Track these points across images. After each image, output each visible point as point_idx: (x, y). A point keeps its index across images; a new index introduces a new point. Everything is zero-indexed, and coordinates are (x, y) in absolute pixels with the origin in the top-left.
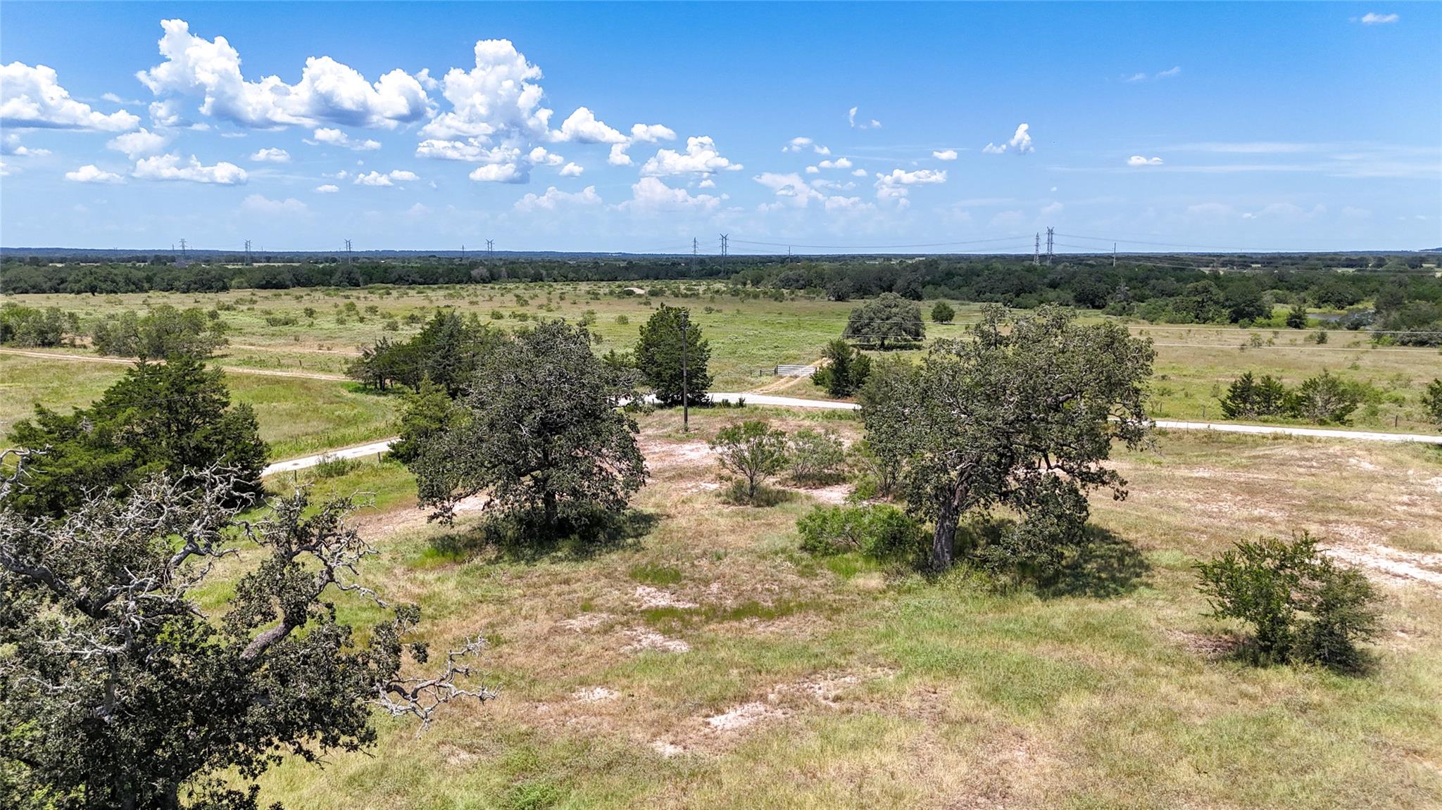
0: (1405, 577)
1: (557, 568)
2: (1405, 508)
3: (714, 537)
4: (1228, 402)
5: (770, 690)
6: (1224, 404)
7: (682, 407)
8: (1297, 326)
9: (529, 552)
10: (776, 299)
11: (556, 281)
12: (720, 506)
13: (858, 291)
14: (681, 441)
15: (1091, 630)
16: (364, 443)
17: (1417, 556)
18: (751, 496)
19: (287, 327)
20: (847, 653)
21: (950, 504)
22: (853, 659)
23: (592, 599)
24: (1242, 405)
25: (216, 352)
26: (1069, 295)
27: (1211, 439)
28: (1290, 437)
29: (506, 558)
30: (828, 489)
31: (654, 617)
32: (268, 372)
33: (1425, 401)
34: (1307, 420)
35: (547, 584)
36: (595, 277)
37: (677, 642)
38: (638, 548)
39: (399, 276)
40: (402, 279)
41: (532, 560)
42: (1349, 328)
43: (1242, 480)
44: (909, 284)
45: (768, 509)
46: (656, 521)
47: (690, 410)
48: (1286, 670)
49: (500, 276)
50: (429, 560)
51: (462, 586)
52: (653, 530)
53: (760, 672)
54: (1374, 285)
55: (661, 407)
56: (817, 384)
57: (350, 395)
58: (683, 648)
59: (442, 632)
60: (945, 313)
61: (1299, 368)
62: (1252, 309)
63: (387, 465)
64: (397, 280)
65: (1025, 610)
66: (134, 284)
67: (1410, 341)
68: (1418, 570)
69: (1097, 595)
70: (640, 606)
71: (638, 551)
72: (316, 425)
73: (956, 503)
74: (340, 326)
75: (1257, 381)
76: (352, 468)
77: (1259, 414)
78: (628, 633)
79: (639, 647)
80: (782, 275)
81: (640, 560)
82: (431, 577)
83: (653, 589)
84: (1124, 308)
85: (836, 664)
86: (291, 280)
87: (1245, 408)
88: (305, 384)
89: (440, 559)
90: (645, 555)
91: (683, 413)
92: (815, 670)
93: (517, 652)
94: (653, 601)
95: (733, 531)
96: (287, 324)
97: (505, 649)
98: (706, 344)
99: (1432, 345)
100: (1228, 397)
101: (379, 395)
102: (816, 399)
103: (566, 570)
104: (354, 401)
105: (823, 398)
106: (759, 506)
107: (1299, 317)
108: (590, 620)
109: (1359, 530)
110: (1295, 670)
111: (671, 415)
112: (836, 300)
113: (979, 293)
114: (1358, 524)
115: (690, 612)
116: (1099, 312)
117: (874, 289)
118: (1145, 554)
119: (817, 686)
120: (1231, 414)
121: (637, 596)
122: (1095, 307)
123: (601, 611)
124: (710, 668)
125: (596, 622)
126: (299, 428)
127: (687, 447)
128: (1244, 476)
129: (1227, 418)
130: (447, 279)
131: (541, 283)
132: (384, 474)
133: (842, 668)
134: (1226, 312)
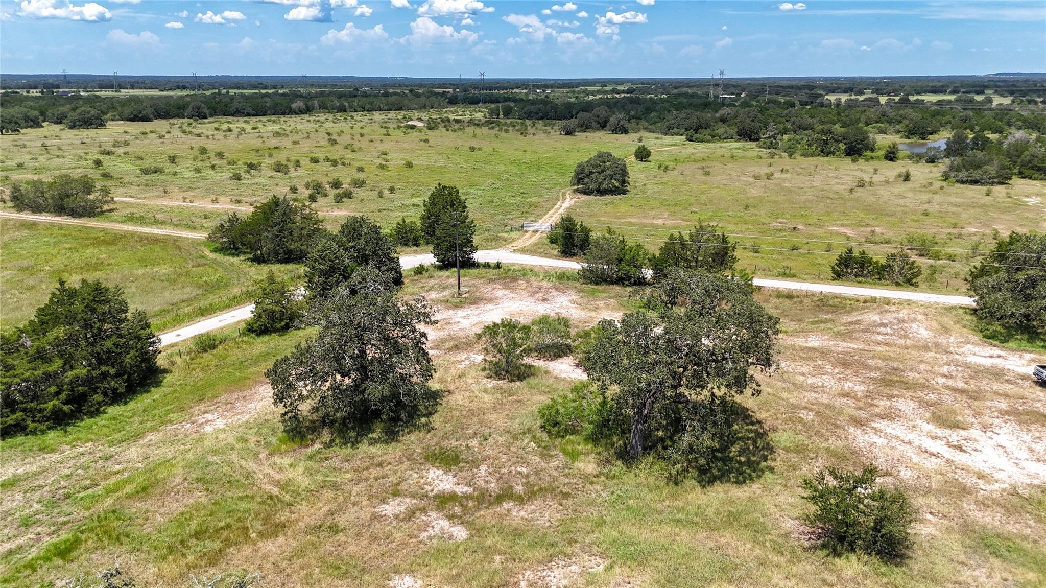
0: (936, 455)
1: (373, 450)
2: (944, 380)
3: (481, 415)
4: (836, 267)
5: (521, 577)
6: (833, 268)
7: (456, 269)
8: (892, 160)
9: (353, 434)
10: (522, 134)
11: (356, 111)
12: (485, 380)
13: (581, 126)
14: (457, 306)
15: (732, 519)
16: (227, 310)
17: (947, 432)
18: (507, 372)
19: (155, 175)
20: (572, 542)
21: (642, 413)
22: (576, 548)
23: (398, 484)
24: (845, 270)
25: (106, 207)
26: (733, 131)
27: (823, 303)
28: (874, 300)
29: (337, 441)
30: (560, 360)
31: (444, 500)
32: (147, 230)
33: (966, 280)
34: (888, 282)
35: (367, 468)
36: (385, 108)
37: (459, 528)
38: (429, 428)
39: (237, 109)
40: (239, 112)
41: (355, 444)
42: (927, 162)
43: (840, 349)
44: (619, 121)
45: (518, 383)
46: (441, 397)
47: (462, 271)
48: (853, 557)
49: (313, 109)
50: (283, 447)
51: (309, 472)
52: (439, 408)
53: (515, 560)
54: (948, 117)
55: (440, 268)
56: (552, 242)
57: (212, 256)
58: (463, 535)
59: (297, 520)
60: (644, 153)
61: (887, 215)
62: (861, 146)
63: (245, 339)
64: (235, 113)
65: (690, 496)
66: (31, 120)
67: (967, 180)
68: (946, 448)
69: (738, 482)
70: (432, 491)
71: (429, 431)
72: (190, 291)
73: (646, 412)
74: (198, 175)
75: (856, 254)
76: (220, 342)
77: (856, 276)
78: (425, 518)
79: (433, 534)
80: (526, 109)
81: (430, 440)
82: (286, 461)
83: (441, 472)
84: (772, 143)
85: (565, 554)
86: (153, 113)
87: (847, 272)
88: (176, 242)
89: (292, 445)
90: (435, 435)
91: (456, 274)
92: (551, 558)
93: (350, 540)
94: (441, 484)
95: (494, 408)
96: (156, 172)
97: (341, 537)
98: (472, 222)
99: (982, 184)
100: (836, 264)
101: (233, 255)
102: (551, 257)
103: (379, 453)
104: (215, 261)
105: (556, 257)
106: (512, 381)
107: (893, 153)
108: (399, 505)
109: (912, 404)
110: (859, 559)
111: (448, 277)
112: (566, 134)
113: (669, 128)
114: (912, 398)
115: (467, 497)
116: (754, 144)
117: (594, 124)
118: (771, 435)
119: (552, 574)
120: (838, 276)
121: (429, 480)
122: (751, 140)
123: (406, 496)
124: (481, 555)
125: (402, 509)
126: (177, 295)
127: (461, 313)
128: (843, 346)
129: (834, 279)
130: (273, 111)
131: (344, 115)
132: (244, 346)
133: (569, 556)
134: (842, 146)
